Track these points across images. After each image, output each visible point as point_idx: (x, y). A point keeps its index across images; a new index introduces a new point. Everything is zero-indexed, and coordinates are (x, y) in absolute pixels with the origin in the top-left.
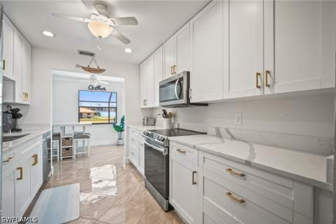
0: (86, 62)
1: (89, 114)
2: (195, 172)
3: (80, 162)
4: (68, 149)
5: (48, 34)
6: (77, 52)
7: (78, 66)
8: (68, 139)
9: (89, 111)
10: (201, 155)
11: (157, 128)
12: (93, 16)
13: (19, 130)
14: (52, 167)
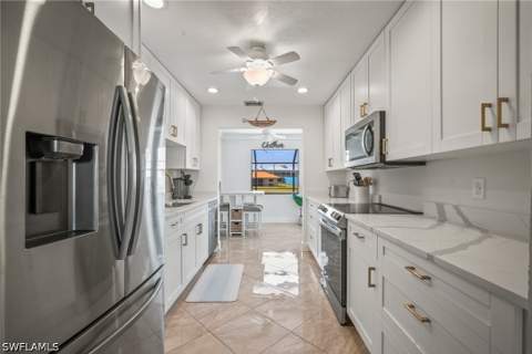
0: (253, 113)
1: (271, 180)
2: (374, 269)
3: (251, 242)
4: (237, 223)
5: (213, 90)
6: (243, 104)
7: (244, 121)
8: (237, 210)
9: (273, 176)
10: (382, 243)
11: (350, 201)
12: (248, 64)
13: (189, 197)
14: (219, 242)
